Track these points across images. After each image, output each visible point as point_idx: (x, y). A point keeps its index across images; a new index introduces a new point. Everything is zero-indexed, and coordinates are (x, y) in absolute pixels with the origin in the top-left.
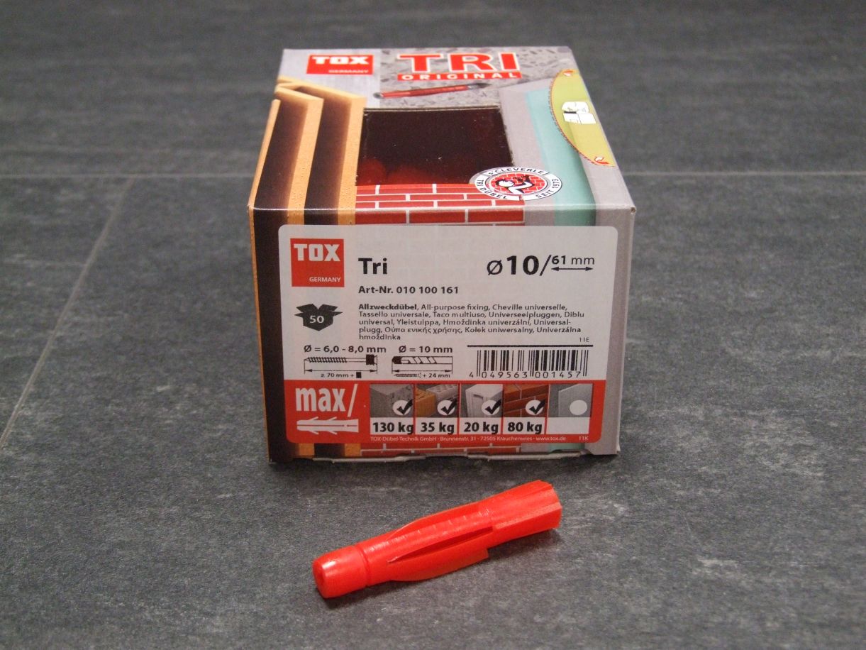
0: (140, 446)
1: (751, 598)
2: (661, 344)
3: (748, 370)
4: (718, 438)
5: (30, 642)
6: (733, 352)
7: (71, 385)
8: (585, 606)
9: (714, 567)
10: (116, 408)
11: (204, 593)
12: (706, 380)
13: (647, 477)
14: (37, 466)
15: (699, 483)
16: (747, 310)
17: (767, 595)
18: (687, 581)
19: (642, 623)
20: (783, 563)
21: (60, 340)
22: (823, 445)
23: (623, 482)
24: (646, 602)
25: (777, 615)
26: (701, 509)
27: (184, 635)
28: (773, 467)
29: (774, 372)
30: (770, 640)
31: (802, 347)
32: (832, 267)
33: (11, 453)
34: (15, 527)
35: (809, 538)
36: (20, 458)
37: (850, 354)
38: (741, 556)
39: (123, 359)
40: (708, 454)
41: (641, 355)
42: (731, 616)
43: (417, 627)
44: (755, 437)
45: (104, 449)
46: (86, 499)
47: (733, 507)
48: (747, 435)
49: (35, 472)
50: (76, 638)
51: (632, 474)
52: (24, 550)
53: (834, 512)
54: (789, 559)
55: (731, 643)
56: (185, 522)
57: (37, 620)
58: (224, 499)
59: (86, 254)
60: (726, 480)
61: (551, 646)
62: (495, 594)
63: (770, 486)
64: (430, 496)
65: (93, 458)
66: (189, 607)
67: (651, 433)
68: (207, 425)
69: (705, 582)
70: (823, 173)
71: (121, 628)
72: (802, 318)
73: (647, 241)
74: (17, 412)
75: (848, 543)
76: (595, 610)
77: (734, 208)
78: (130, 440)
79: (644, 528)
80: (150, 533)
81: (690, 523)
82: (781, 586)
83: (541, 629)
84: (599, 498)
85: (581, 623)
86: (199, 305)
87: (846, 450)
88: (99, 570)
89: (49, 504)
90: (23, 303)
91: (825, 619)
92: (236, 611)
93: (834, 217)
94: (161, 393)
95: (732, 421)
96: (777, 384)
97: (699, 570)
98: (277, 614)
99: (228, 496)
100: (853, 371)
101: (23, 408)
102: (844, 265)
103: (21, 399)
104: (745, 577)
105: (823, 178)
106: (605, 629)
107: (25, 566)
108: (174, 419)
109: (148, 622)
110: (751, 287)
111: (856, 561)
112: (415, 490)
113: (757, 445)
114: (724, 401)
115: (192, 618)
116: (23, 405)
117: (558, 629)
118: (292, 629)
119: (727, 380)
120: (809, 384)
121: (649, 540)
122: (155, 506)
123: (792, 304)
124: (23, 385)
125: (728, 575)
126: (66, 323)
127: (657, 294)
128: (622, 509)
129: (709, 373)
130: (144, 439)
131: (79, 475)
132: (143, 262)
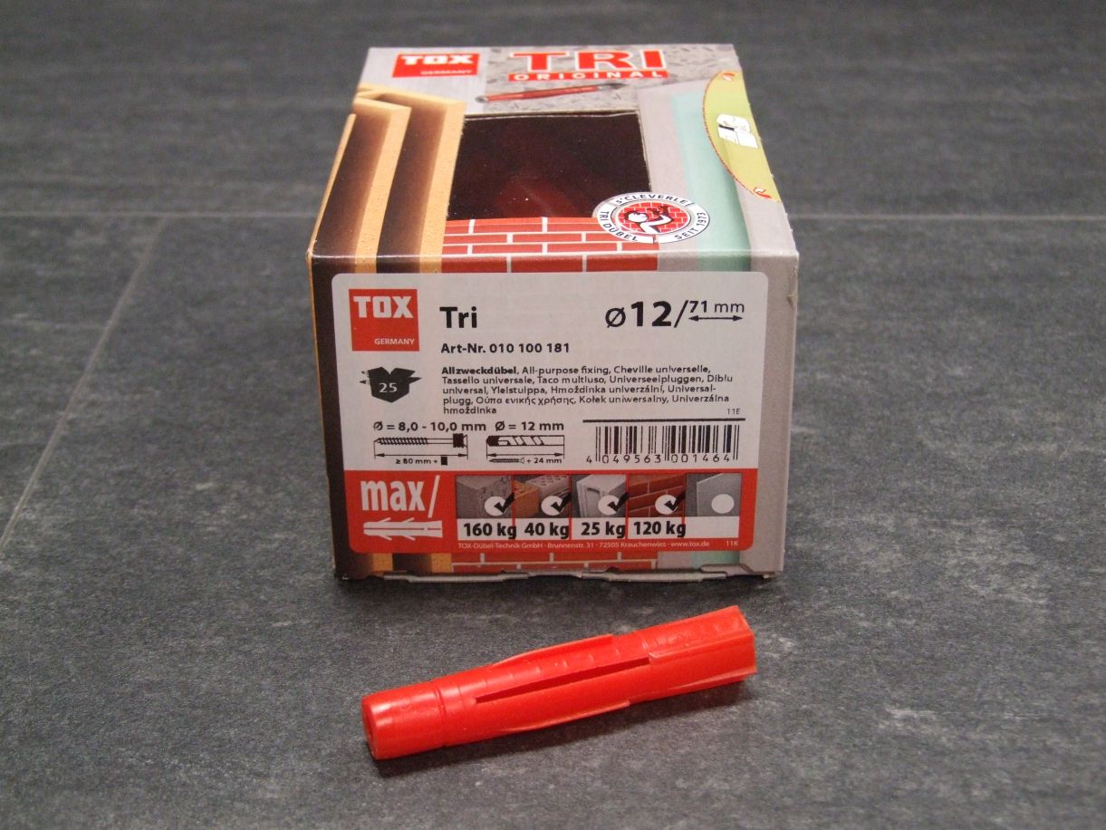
0: (174, 561)
1: (953, 758)
2: (840, 434)
3: (952, 468)
4: (913, 555)
5: (33, 809)
6: (931, 445)
7: (86, 482)
8: (742, 767)
9: (906, 720)
10: (142, 511)
11: (255, 748)
12: (897, 480)
13: (821, 603)
14: (43, 584)
15: (888, 612)
16: (950, 391)
17: (974, 755)
18: (871, 736)
19: (814, 791)
20: (994, 714)
21: (71, 423)
22: (1047, 565)
23: (791, 610)
24: (818, 763)
25: (986, 780)
26: (890, 645)
27: (229, 801)
28: (982, 593)
29: (983, 471)
30: (977, 812)
31: (1020, 439)
32: (1061, 338)
33: (9, 568)
34: (14, 662)
35: (1029, 684)
36: (22, 574)
37: (1082, 449)
38: (941, 706)
39: (152, 448)
40: (899, 575)
41: (815, 447)
42: (928, 781)
43: (526, 793)
44: (960, 553)
45: (129, 564)
46: (105, 627)
47: (932, 642)
48: (950, 551)
49: (40, 591)
50: (90, 805)
51: (802, 600)
52: (26, 691)
53: (1060, 650)
54: (1003, 710)
55: (927, 816)
56: (232, 658)
57: (41, 781)
58: (281, 629)
59: (107, 313)
60: (922, 608)
61: (699, 818)
62: (627, 752)
63: (978, 617)
64: (545, 626)
65: (115, 575)
66: (236, 766)
67: (827, 547)
68: (261, 533)
69: (896, 737)
70: (1048, 217)
71: (149, 792)
72: (1020, 401)
73: (824, 302)
74: (17, 515)
75: (1078, 690)
76: (754, 772)
77: (935, 262)
78: (161, 552)
79: (818, 668)
80: (186, 671)
81: (876, 662)
82: (991, 744)
83: (686, 797)
84: (760, 630)
85: (737, 789)
86: (250, 380)
87: (1076, 572)
88: (121, 718)
89: (57, 633)
90: (26, 376)
91: (1048, 786)
92: (296, 771)
93: (1063, 273)
94: (201, 492)
95: (930, 533)
96: (988, 487)
97: (887, 723)
98: (349, 775)
99: (286, 624)
100: (1085, 471)
101: (24, 510)
102: (1075, 334)
103: (22, 498)
104: (946, 732)
105: (1049, 223)
106: (766, 797)
107: (26, 711)
108: (217, 525)
109: (184, 785)
110: (956, 362)
111: (1088, 712)
112: (525, 617)
113: (963, 563)
114: (920, 508)
115: (239, 780)
116: (24, 507)
117: (707, 796)
118: (367, 794)
119: (925, 481)
120: (1029, 487)
121: (823, 684)
122: (194, 637)
123: (1007, 385)
124: (25, 481)
125: (923, 729)
126: (80, 402)
127: (837, 371)
128: (789, 644)
129: (902, 471)
130: (180, 550)
131: (97, 597)
132: (180, 324)
